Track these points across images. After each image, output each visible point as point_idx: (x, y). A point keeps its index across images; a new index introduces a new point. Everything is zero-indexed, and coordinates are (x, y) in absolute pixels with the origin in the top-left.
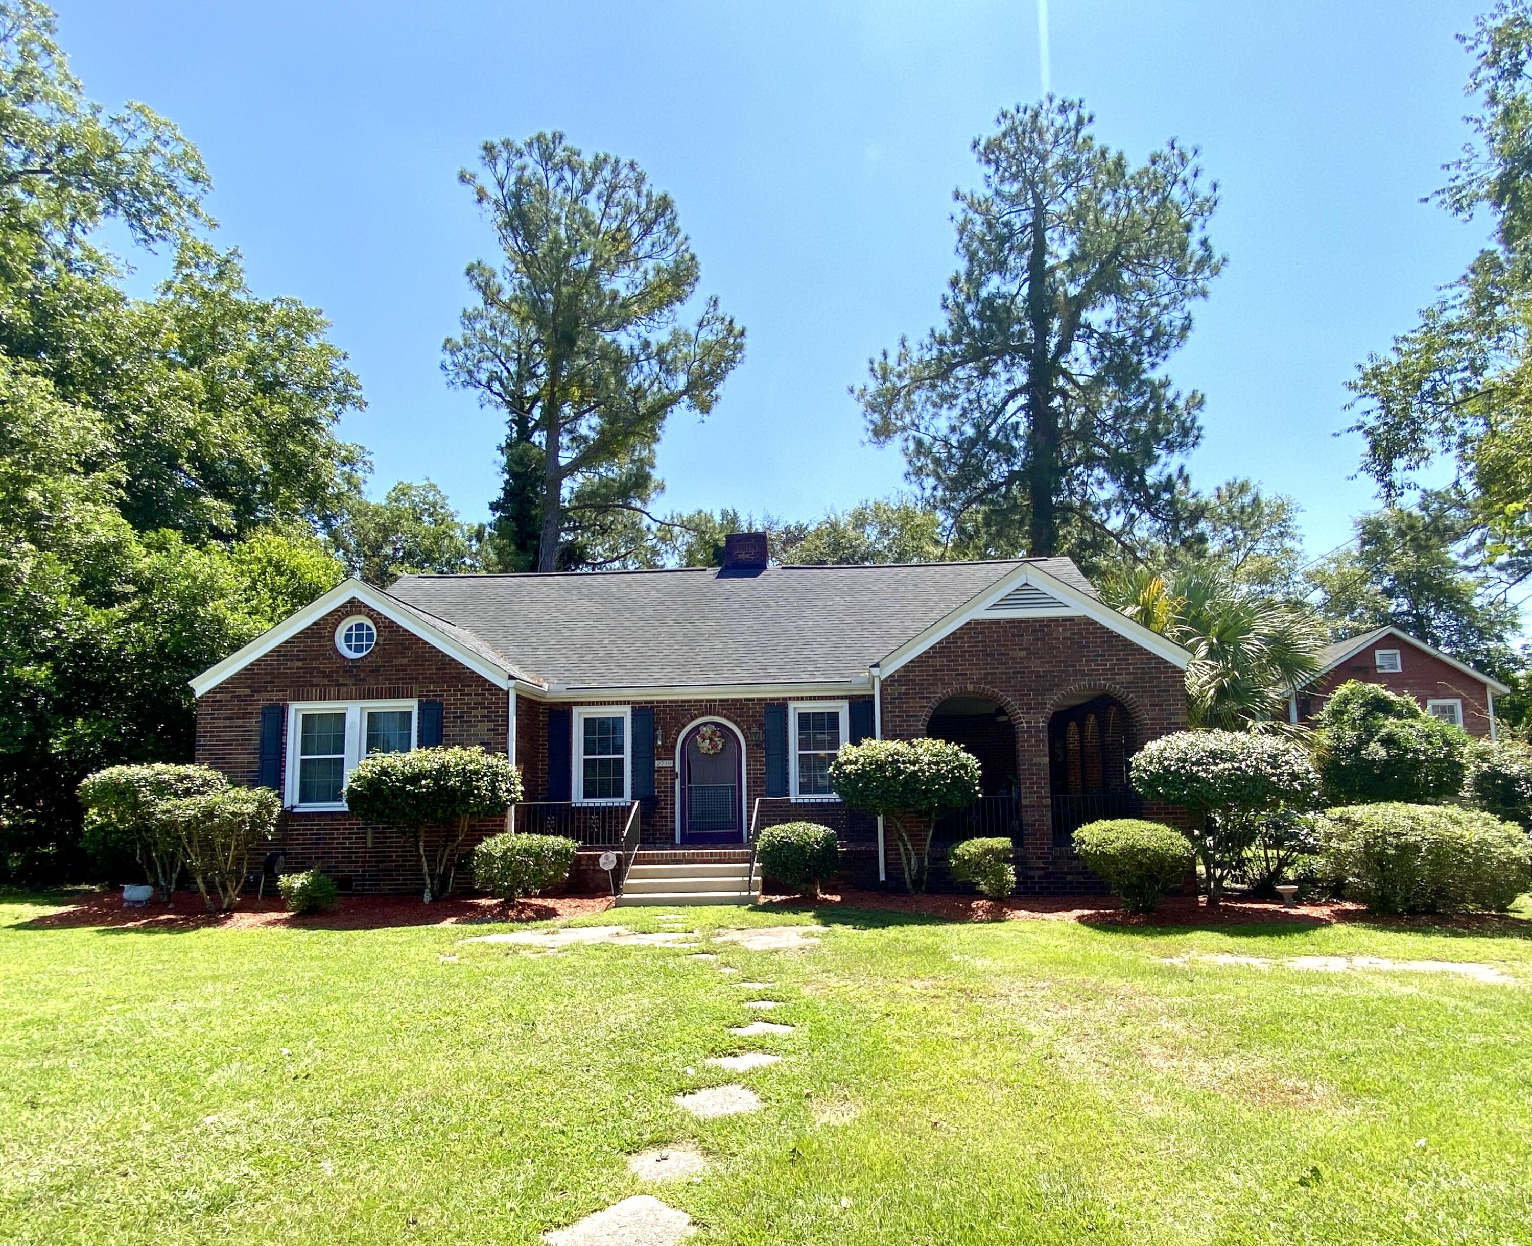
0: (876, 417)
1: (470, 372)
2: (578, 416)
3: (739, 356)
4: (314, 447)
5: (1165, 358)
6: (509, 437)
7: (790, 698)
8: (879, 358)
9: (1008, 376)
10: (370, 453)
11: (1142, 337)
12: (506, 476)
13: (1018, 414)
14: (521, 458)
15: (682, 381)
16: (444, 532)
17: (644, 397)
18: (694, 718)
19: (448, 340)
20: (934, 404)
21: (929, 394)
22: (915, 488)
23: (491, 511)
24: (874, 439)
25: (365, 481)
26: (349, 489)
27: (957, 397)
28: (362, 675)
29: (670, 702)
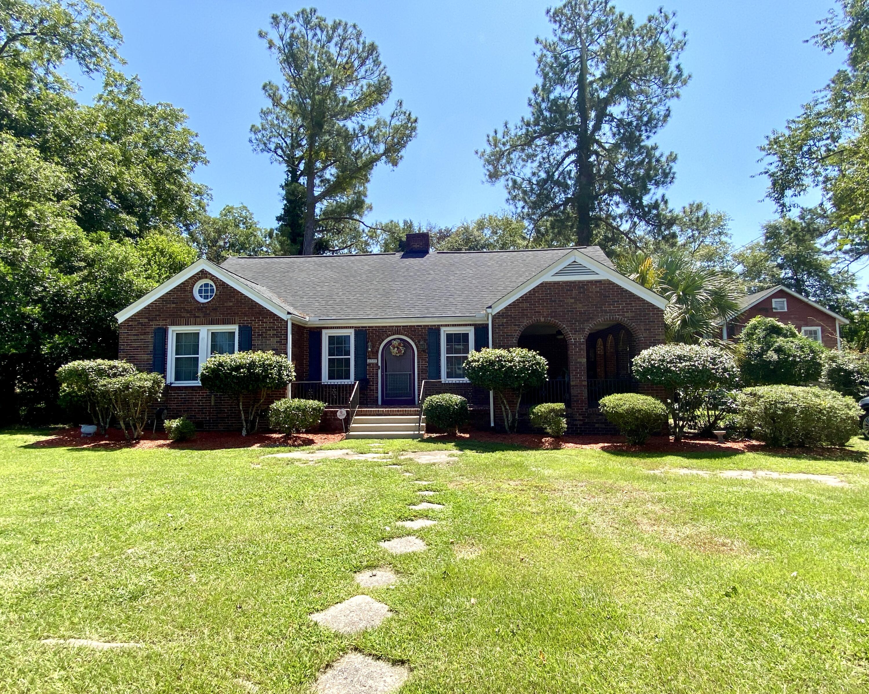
0: (491, 167)
1: (265, 144)
2: (325, 168)
3: (414, 133)
4: (180, 186)
5: (654, 133)
6: (287, 180)
7: (442, 325)
8: (492, 134)
9: (565, 144)
10: (211, 190)
11: (642, 121)
12: (285, 202)
13: (571, 165)
14: (293, 192)
15: (382, 148)
16: (251, 233)
17: (361, 157)
18: (388, 337)
19: (253, 126)
20: (523, 160)
21: (520, 154)
22: (512, 208)
23: (277, 222)
24: (489, 180)
25: (208, 205)
26: (200, 209)
27: (536, 156)
28: (208, 312)
29: (376, 327)
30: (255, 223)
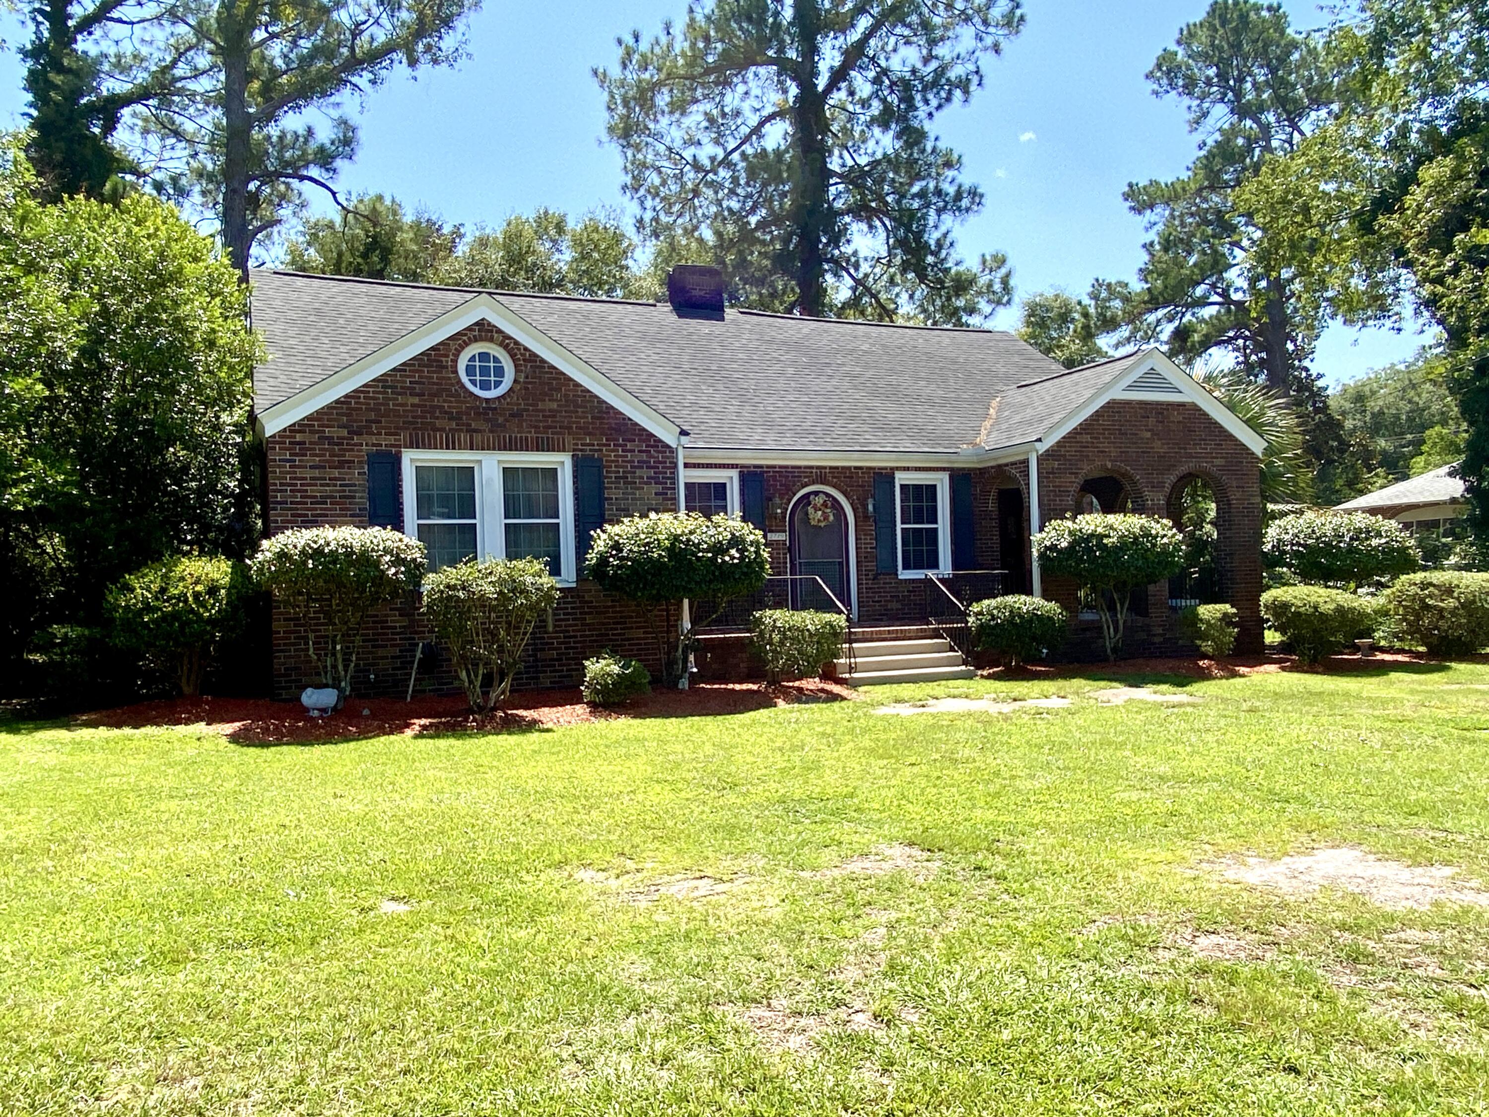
7: (898, 468)
18: (803, 487)
28: (501, 420)
29: (780, 467)
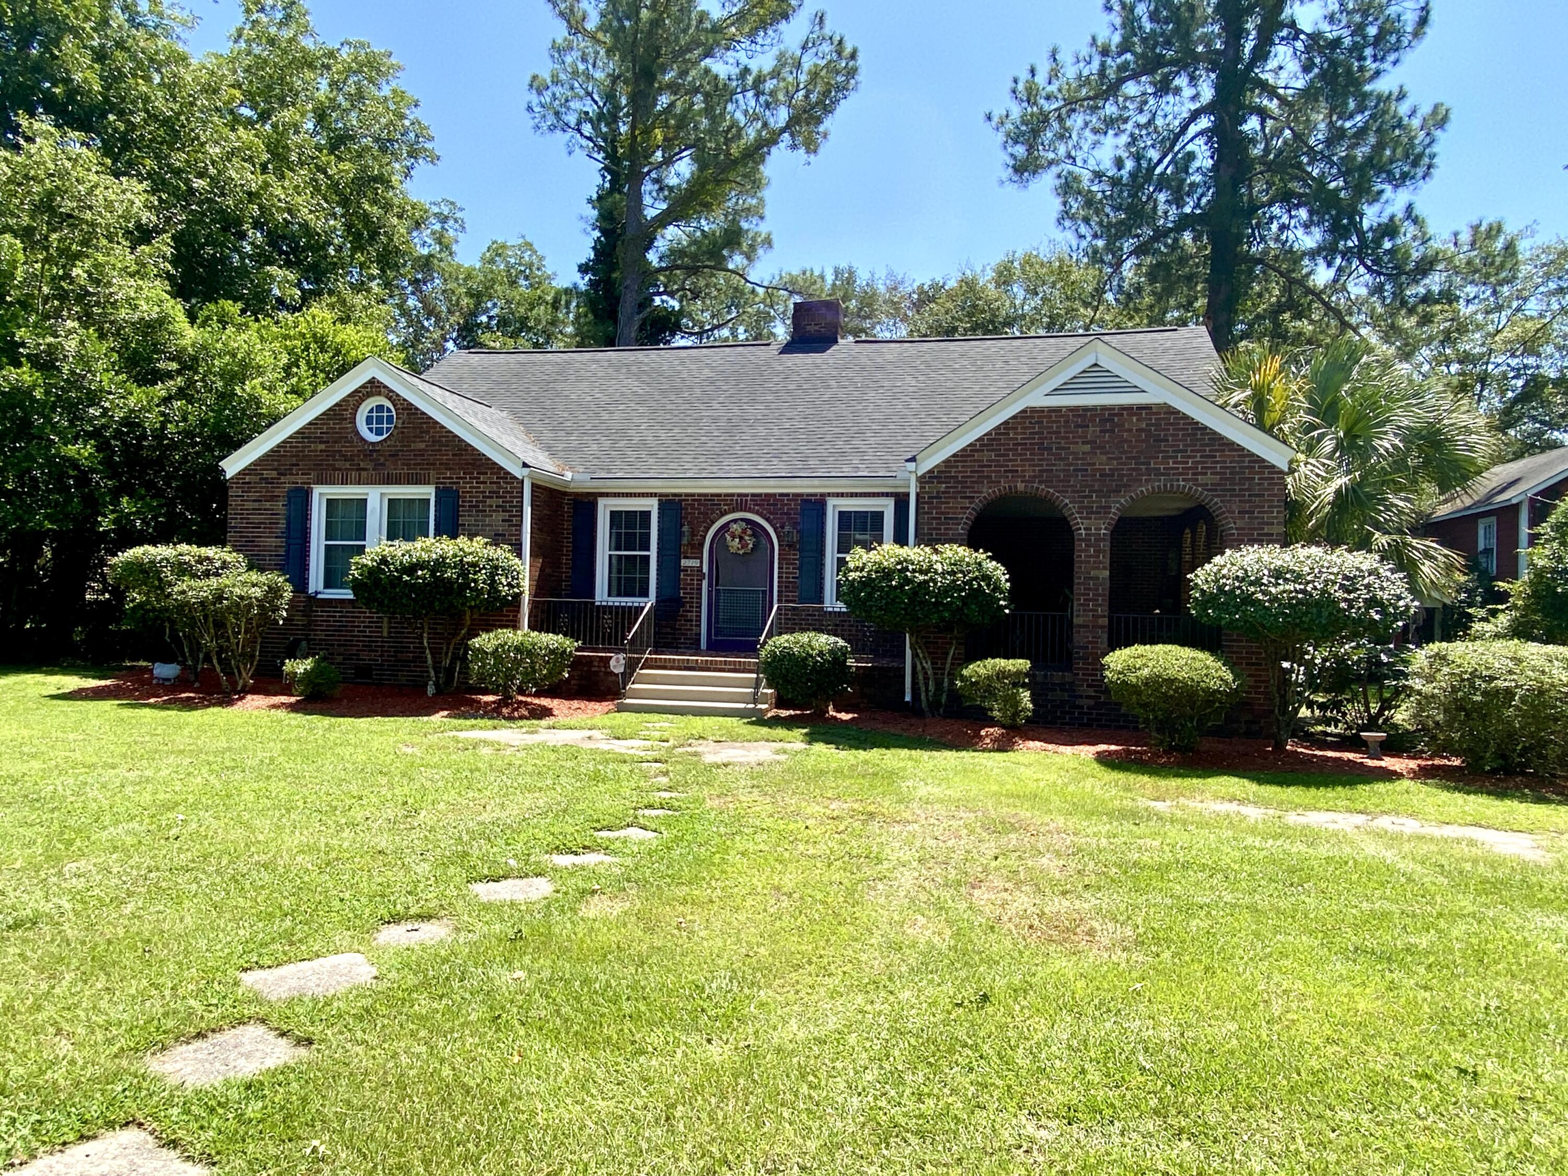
0: (1020, 150)
1: (557, 114)
2: (668, 161)
3: (852, 81)
4: (387, 207)
5: (1395, 63)
6: (601, 187)
7: (829, 495)
8: (1024, 76)
9: (1193, 92)
10: (461, 209)
11: (1365, 37)
12: (597, 234)
13: (1197, 141)
14: (611, 213)
15: (782, 116)
16: (540, 297)
17: (739, 136)
18: (723, 514)
19: (535, 78)
20: (1095, 131)
21: (1088, 118)
22: (1070, 236)
23: (579, 275)
24: (1015, 178)
25: (457, 242)
26: (441, 250)
27: (1126, 121)
29: (699, 495)
30: (549, 277)
